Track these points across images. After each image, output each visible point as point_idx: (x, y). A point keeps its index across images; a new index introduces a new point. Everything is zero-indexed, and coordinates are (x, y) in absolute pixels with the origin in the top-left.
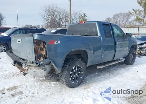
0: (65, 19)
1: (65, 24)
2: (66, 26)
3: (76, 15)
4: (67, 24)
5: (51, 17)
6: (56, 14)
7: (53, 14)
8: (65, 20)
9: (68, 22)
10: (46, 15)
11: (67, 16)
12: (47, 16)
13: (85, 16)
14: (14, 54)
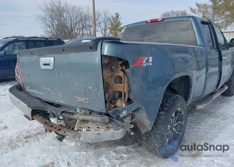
0: (81, 23)
1: (81, 32)
2: (83, 35)
3: (99, 17)
4: (85, 32)
5: (56, 22)
6: (65, 16)
7: (61, 15)
8: (81, 26)
9: (87, 29)
10: (48, 18)
11: (83, 18)
12: (51, 20)
13: (118, 16)
14: (28, 93)
